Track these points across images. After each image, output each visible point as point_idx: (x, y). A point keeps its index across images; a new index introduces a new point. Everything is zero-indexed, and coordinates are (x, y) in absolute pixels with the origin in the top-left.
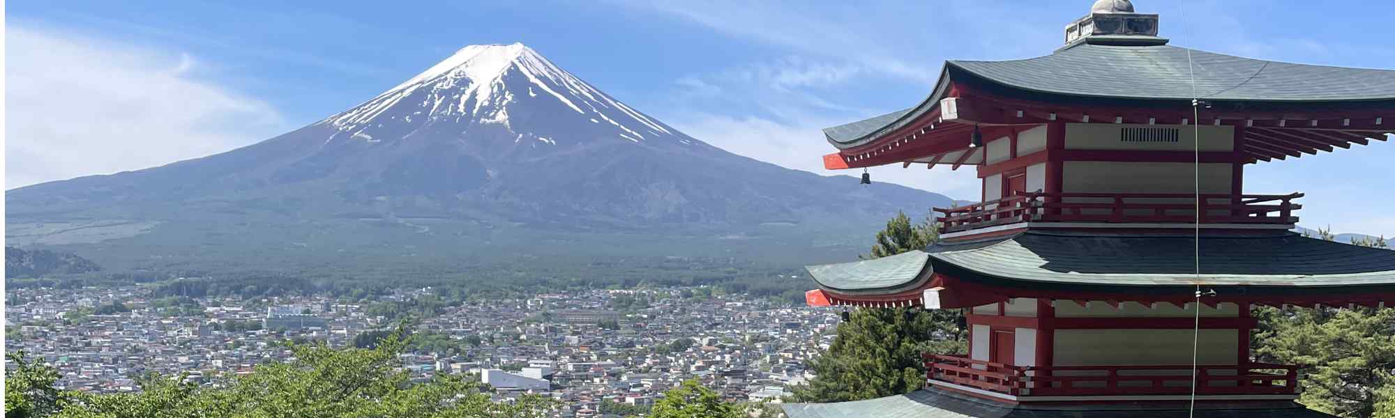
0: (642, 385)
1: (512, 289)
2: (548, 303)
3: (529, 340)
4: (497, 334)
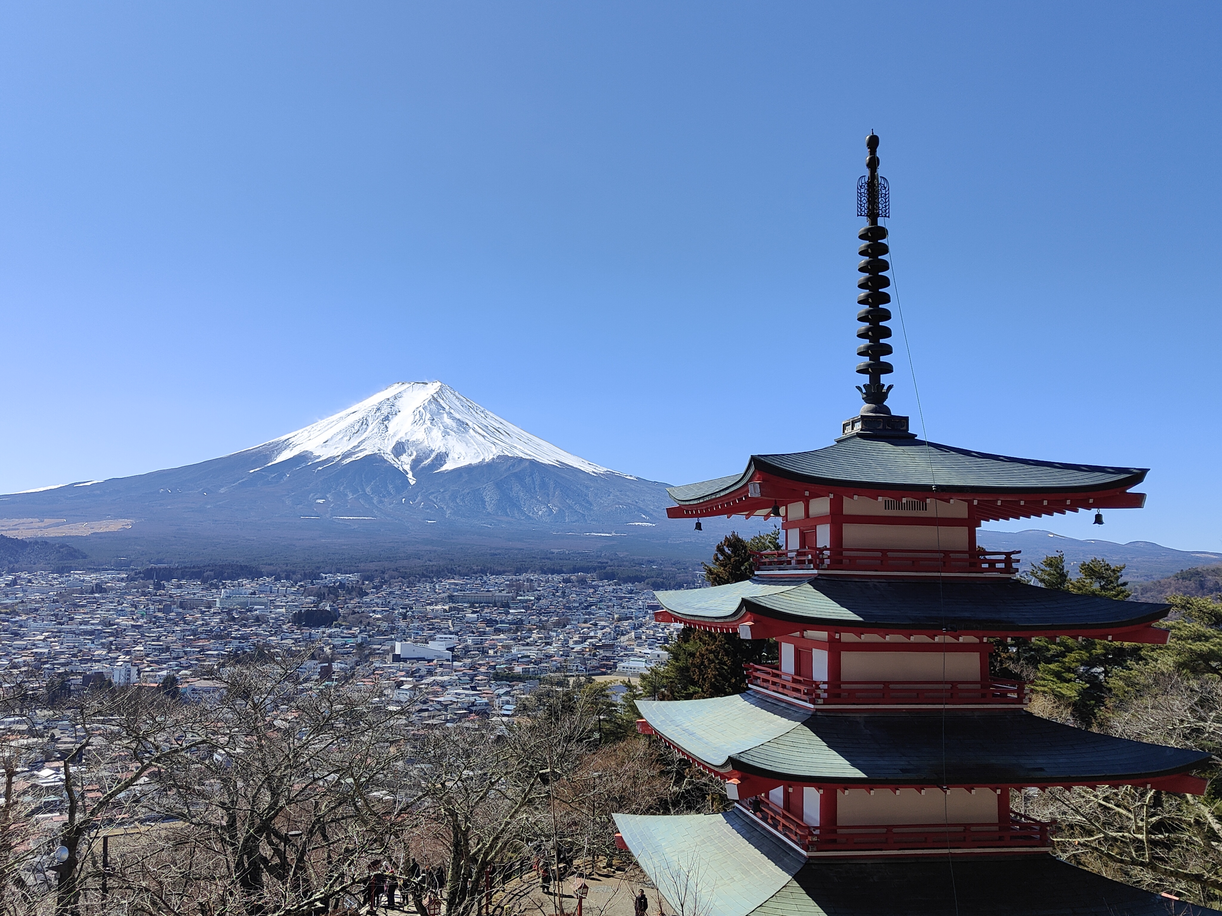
0: (529, 656)
1: (424, 576)
2: (453, 586)
3: (436, 618)
4: (410, 613)
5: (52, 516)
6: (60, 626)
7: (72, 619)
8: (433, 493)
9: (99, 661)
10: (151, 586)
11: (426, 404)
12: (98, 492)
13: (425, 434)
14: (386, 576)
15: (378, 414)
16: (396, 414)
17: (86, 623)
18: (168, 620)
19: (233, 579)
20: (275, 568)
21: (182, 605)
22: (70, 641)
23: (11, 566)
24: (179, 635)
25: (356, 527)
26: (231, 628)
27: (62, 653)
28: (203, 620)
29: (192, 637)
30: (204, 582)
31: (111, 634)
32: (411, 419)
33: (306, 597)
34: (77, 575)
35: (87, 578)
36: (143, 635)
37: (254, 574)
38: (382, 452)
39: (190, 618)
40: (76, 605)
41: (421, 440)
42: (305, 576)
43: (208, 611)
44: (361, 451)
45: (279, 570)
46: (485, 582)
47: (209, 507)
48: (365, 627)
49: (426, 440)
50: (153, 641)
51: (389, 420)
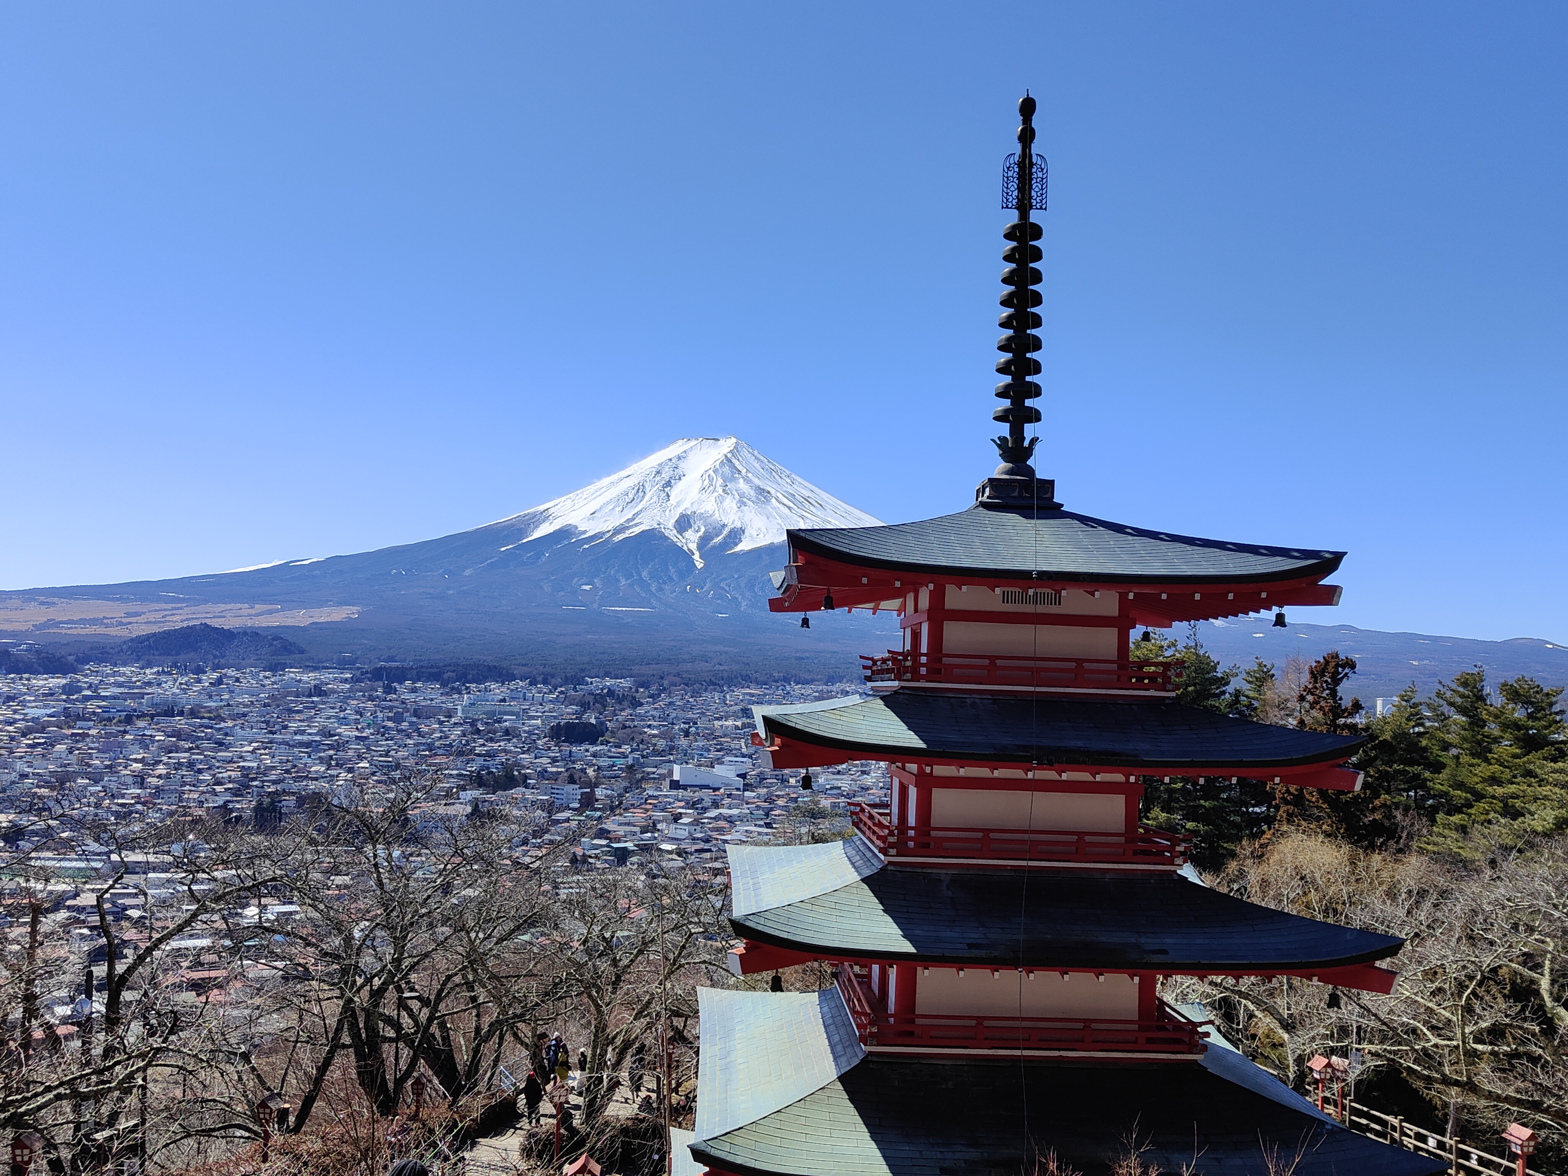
0: (840, 788)
1: (712, 683)
2: (748, 697)
3: (725, 736)
4: (693, 729)
5: (265, 602)
6: (271, 736)
7: (286, 727)
8: (725, 579)
9: (316, 779)
10: (380, 690)
11: (718, 466)
12: (318, 572)
13: (715, 505)
14: (666, 683)
15: (657, 479)
16: (680, 479)
17: (302, 733)
18: (400, 731)
19: (479, 682)
20: (530, 670)
21: (416, 714)
22: (282, 753)
23: (216, 661)
24: (412, 750)
25: (630, 620)
26: (475, 742)
27: (274, 768)
28: (441, 732)
29: (427, 753)
30: (443, 685)
31: (331, 747)
32: (699, 485)
33: (566, 706)
34: (292, 674)
35: (305, 678)
36: (368, 749)
37: (504, 676)
38: (662, 526)
39: (426, 729)
40: (291, 711)
41: (711, 513)
42: (566, 681)
43: (448, 721)
44: (636, 525)
45: (535, 672)
46: (788, 693)
47: (451, 592)
48: (638, 745)
49: (717, 512)
50: (381, 756)
51: (671, 487)
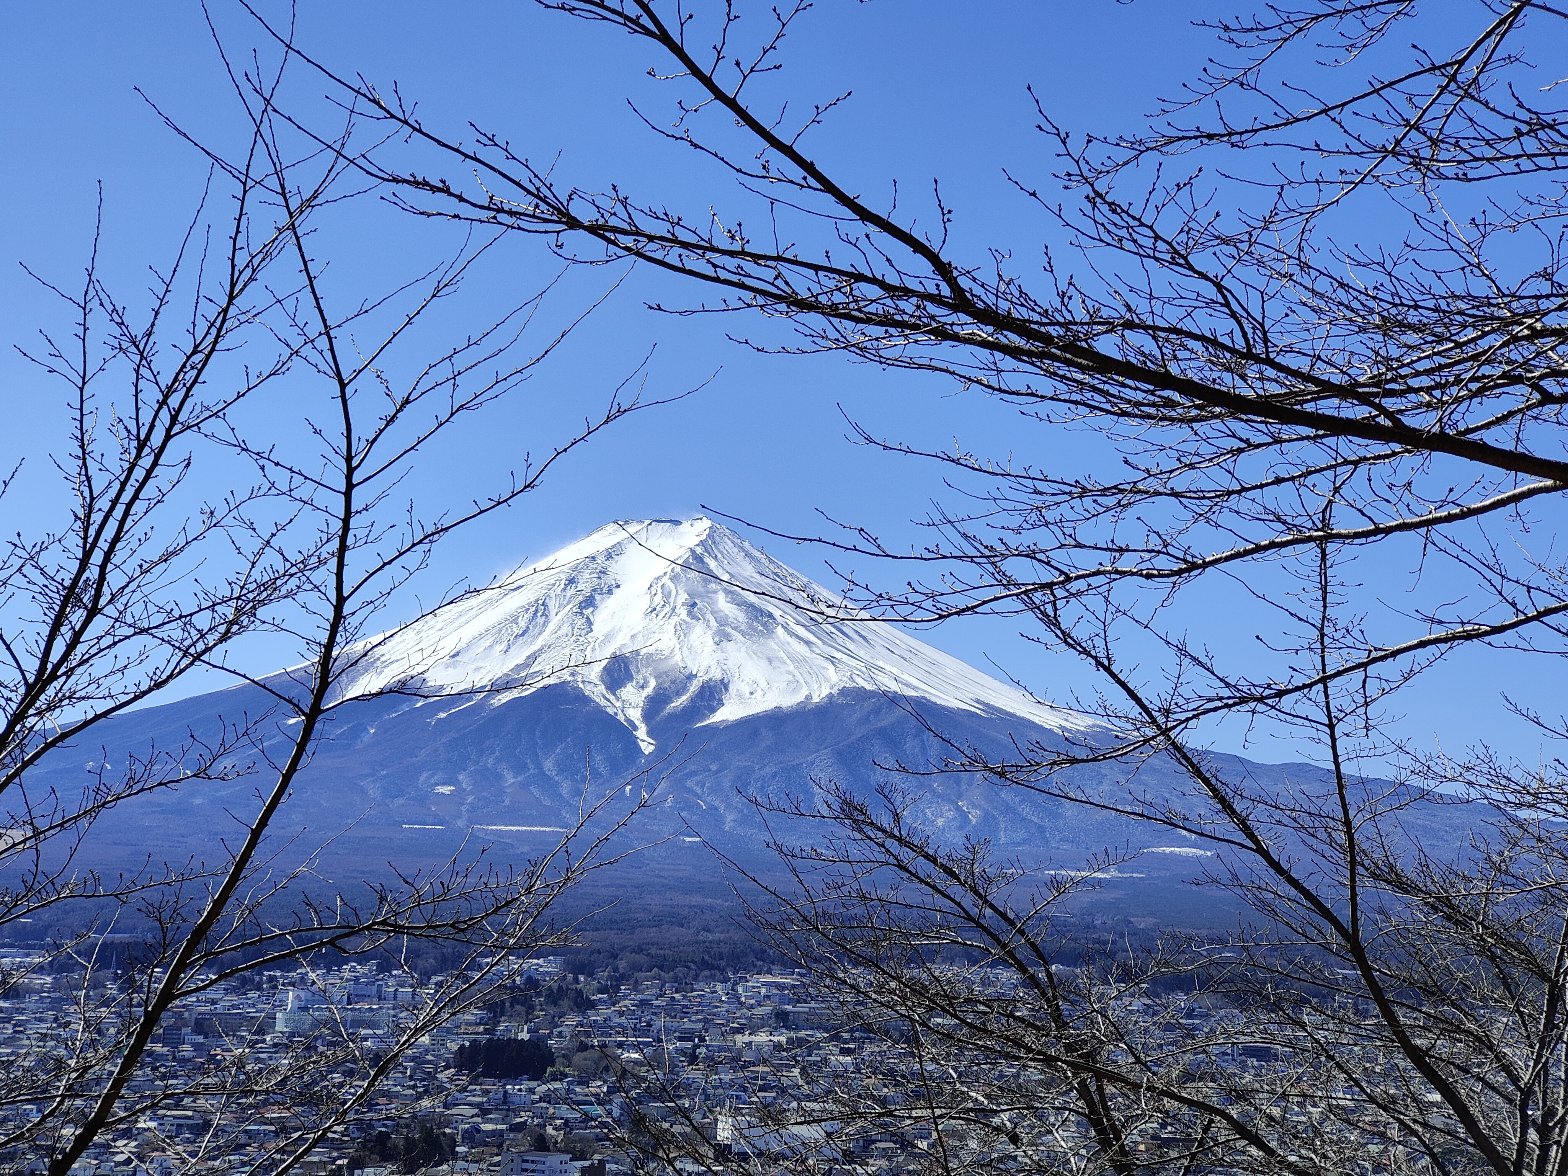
8: (693, 774)
11: (678, 570)
15: (570, 592)
16: (610, 592)
25: (522, 850)
32: (645, 603)
38: (579, 678)
41: (666, 653)
44: (533, 676)
47: (198, 801)
49: (677, 650)
51: (595, 607)
